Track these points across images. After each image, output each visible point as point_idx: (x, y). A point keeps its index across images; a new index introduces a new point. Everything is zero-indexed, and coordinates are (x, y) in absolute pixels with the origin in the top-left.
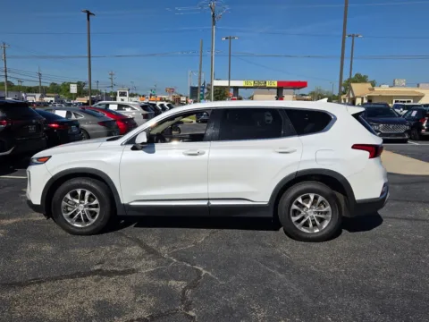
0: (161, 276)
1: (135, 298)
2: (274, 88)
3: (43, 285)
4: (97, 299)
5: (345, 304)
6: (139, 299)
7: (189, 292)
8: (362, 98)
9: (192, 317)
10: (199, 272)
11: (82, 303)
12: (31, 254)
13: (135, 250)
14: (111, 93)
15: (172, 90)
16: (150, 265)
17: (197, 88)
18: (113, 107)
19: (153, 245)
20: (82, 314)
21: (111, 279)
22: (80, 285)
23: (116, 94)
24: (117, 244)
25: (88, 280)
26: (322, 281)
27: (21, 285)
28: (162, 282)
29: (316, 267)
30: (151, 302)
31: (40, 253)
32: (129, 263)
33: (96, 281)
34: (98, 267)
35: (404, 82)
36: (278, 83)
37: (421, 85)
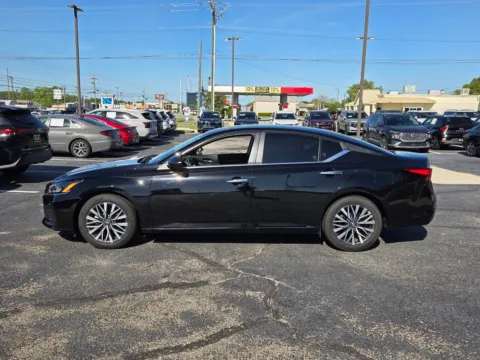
0: (236, 287)
1: (219, 308)
2: (277, 95)
3: (117, 299)
4: (181, 310)
5: (431, 308)
6: (223, 309)
7: (271, 302)
8: (371, 106)
9: (285, 325)
10: (272, 283)
11: (166, 314)
12: (88, 268)
13: (195, 263)
14: (93, 100)
15: (162, 97)
16: (217, 278)
17: (195, 94)
18: (111, 115)
19: (212, 257)
20: (173, 324)
21: (186, 291)
22: (156, 298)
24: (174, 258)
25: (162, 292)
26: (399, 288)
27: (94, 299)
28: (240, 293)
29: (387, 274)
30: (238, 312)
31: (96, 267)
32: (196, 275)
33: (170, 293)
34: (165, 280)
35: (413, 89)
36: (282, 89)
37: (431, 92)
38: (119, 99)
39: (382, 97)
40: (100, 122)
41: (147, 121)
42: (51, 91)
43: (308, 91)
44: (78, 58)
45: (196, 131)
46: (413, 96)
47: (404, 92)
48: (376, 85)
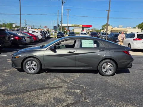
0: (71, 89)
1: (66, 96)
2: (81, 27)
3: (32, 92)
4: (53, 97)
5: (136, 97)
6: (67, 96)
7: (83, 94)
8: (109, 31)
9: (88, 102)
10: (83, 87)
11: (48, 98)
12: (22, 82)
13: (57, 80)
14: (25, 27)
15: (46, 27)
16: (65, 85)
17: (56, 26)
18: (30, 32)
19: (63, 78)
20: (50, 102)
21: (55, 90)
22: (45, 92)
23: (27, 28)
24: (50, 78)
25: (47, 90)
26: (125, 90)
27: (24, 92)
28: (72, 91)
29: (120, 85)
30: (72, 97)
31: (25, 81)
32: (58, 84)
33: (49, 90)
34: (48, 86)
35: (122, 26)
36: (83, 25)
37: (127, 27)
38: (33, 27)
39: (112, 28)
40: (27, 34)
41: (42, 34)
42: (12, 24)
43: (90, 26)
44: (20, 15)
45: (56, 38)
46: (122, 29)
47: (119, 27)
48: (110, 25)
